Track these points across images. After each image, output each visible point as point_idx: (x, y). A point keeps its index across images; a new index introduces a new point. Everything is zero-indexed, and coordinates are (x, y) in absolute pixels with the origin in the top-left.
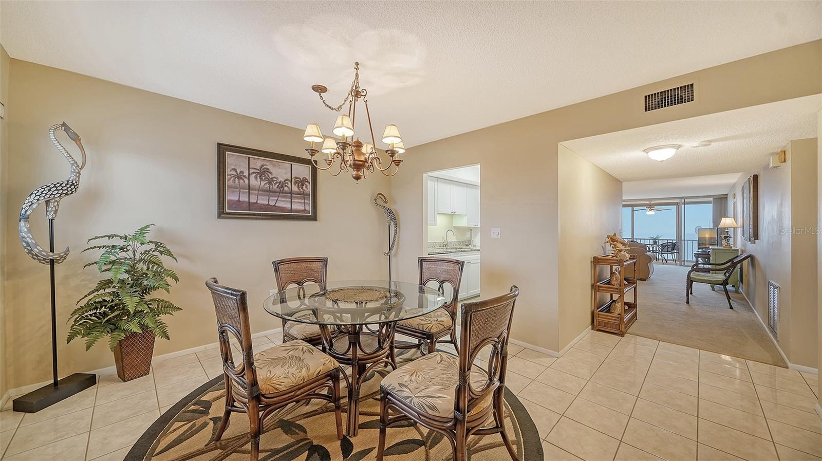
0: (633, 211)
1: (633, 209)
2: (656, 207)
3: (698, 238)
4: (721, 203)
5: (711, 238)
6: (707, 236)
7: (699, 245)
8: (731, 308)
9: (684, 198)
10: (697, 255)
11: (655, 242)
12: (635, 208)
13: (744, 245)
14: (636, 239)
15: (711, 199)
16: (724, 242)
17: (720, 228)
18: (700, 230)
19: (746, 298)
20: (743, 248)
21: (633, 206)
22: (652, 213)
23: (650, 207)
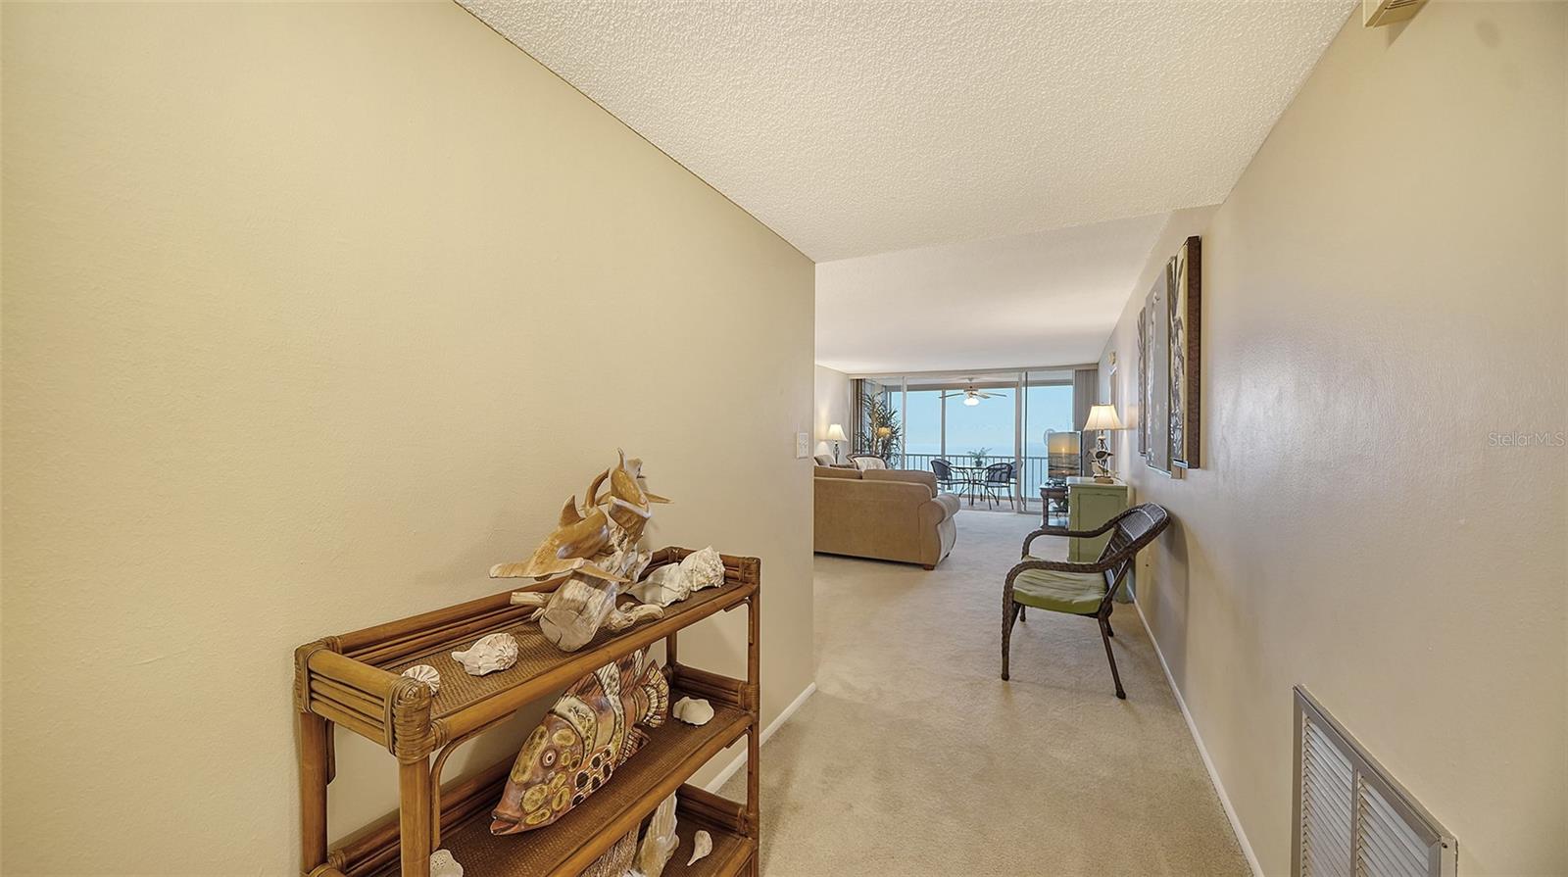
0: (943, 397)
1: (944, 393)
2: (981, 391)
3: (1049, 453)
4: (1087, 382)
5: (1070, 455)
6: (1063, 450)
7: (1051, 468)
8: (1121, 695)
9: (1026, 370)
10: (1046, 493)
11: (979, 463)
12: (948, 392)
13: (1138, 474)
14: (949, 456)
15: (1070, 375)
16: (1096, 466)
17: (1087, 431)
18: (1052, 436)
19: (1149, 630)
20: (1136, 483)
21: (943, 387)
22: (973, 401)
23: (971, 389)
